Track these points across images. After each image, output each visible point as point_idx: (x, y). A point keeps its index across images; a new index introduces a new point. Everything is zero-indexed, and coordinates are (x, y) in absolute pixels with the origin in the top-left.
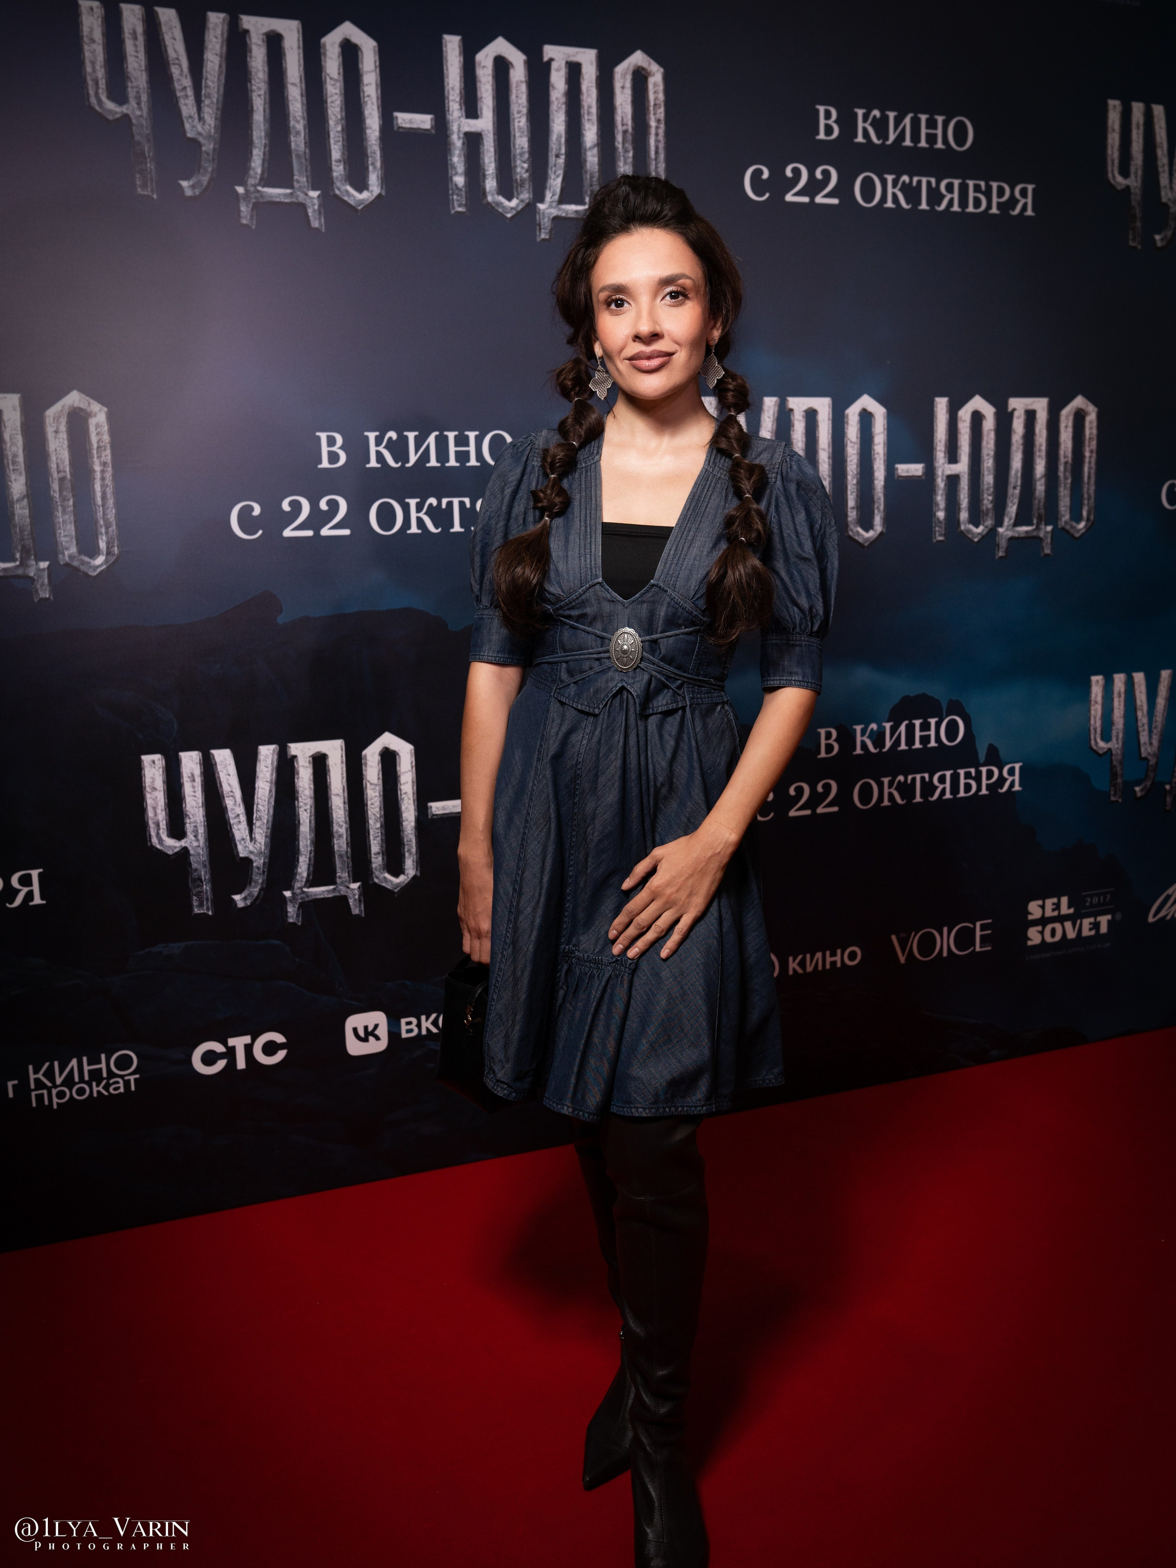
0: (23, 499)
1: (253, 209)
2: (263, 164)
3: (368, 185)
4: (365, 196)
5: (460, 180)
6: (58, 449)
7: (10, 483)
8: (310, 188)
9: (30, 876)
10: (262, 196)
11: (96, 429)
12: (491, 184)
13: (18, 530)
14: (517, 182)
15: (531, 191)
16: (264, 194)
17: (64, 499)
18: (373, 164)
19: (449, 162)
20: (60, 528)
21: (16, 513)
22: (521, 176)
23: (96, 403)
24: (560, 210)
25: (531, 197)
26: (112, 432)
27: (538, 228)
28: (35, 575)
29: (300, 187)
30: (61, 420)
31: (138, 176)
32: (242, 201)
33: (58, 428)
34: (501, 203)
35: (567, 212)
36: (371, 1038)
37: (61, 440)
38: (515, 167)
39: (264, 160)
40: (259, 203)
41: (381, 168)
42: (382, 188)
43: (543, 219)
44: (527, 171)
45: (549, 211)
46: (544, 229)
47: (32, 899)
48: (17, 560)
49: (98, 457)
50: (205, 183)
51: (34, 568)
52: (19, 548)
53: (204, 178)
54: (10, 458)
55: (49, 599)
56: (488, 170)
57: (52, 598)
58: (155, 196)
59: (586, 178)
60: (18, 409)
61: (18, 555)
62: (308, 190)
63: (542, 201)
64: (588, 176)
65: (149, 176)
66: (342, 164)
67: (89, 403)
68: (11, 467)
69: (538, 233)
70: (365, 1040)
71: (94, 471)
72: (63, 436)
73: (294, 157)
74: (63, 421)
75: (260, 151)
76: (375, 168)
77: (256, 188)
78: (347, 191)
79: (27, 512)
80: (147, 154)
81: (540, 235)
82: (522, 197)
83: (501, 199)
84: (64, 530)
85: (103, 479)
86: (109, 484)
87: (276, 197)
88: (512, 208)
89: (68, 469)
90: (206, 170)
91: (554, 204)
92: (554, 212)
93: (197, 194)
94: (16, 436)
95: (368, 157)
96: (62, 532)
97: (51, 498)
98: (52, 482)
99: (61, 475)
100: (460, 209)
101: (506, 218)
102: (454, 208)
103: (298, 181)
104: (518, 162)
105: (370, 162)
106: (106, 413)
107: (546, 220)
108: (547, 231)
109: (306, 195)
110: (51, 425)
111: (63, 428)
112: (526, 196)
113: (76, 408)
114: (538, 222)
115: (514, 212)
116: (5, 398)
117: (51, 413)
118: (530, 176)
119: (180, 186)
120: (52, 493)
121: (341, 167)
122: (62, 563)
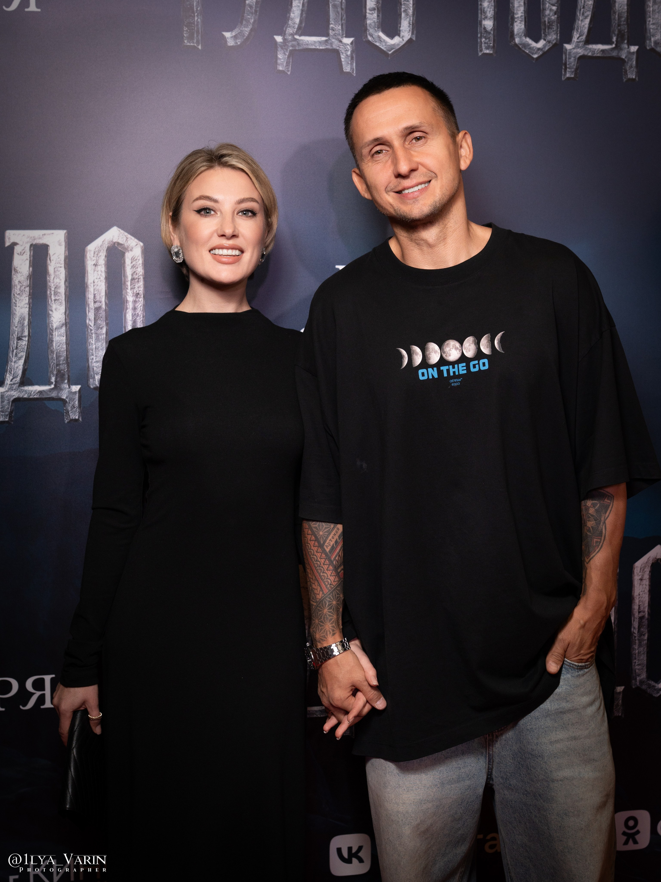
0: (62, 327)
1: (289, 57)
2: (301, 15)
3: (400, 31)
4: (396, 41)
5: (488, 24)
6: (96, 281)
7: (50, 312)
8: (344, 35)
9: (43, 680)
10: (299, 44)
11: (132, 262)
12: (519, 27)
13: (55, 356)
14: (545, 24)
15: (558, 32)
16: (301, 42)
17: (99, 328)
18: (405, 11)
19: (479, 7)
20: (93, 355)
21: (54, 339)
22: (549, 19)
23: (133, 238)
24: (586, 49)
25: (559, 38)
26: (146, 265)
27: (563, 67)
28: (67, 397)
29: (334, 35)
30: (100, 254)
31: (185, 29)
32: (279, 49)
33: (97, 261)
34: (529, 45)
35: (593, 51)
36: (355, 860)
37: (100, 273)
38: (544, 9)
39: (302, 11)
40: (296, 50)
41: (413, 15)
42: (412, 34)
43: (570, 58)
44: (555, 14)
45: (575, 50)
46: (569, 68)
47: (44, 703)
48: (52, 383)
49: (131, 289)
50: (247, 33)
51: (67, 390)
52: (55, 373)
53: (246, 29)
54: (53, 289)
55: (78, 419)
56: (518, 14)
57: (80, 419)
58: (200, 47)
59: (614, 19)
60: (63, 244)
61: (53, 379)
62: (342, 37)
63: (569, 42)
64: (617, 16)
65: (196, 29)
66: (376, 11)
67: (127, 238)
68: (53, 298)
69: (563, 73)
70: (348, 861)
71: (127, 301)
72: (102, 269)
73: (330, 7)
74: (103, 255)
75: (300, 3)
76: (407, 15)
77: (293, 36)
78: (379, 37)
79: (64, 339)
80: (195, 9)
81: (565, 74)
82: (549, 38)
83: (529, 40)
84: (96, 356)
85: (135, 309)
86: (140, 313)
87: (312, 45)
88: (539, 49)
89: (103, 300)
90: (248, 21)
91: (581, 44)
92: (581, 52)
93: (239, 43)
94: (59, 269)
95: (401, 4)
96: (94, 358)
97: (86, 326)
98: (89, 311)
99: (97, 305)
100: (487, 51)
101: (533, 58)
102: (481, 51)
103: (333, 30)
104: (547, 5)
105: (403, 9)
106: (142, 247)
107: (572, 59)
108: (573, 70)
109: (341, 41)
110: (91, 259)
111: (102, 261)
112: (553, 37)
113: (115, 243)
114: (563, 62)
115: (541, 53)
116: (53, 234)
117: (91, 248)
118: (558, 18)
119: (224, 38)
120: (87, 321)
121: (375, 15)
122: (92, 387)
